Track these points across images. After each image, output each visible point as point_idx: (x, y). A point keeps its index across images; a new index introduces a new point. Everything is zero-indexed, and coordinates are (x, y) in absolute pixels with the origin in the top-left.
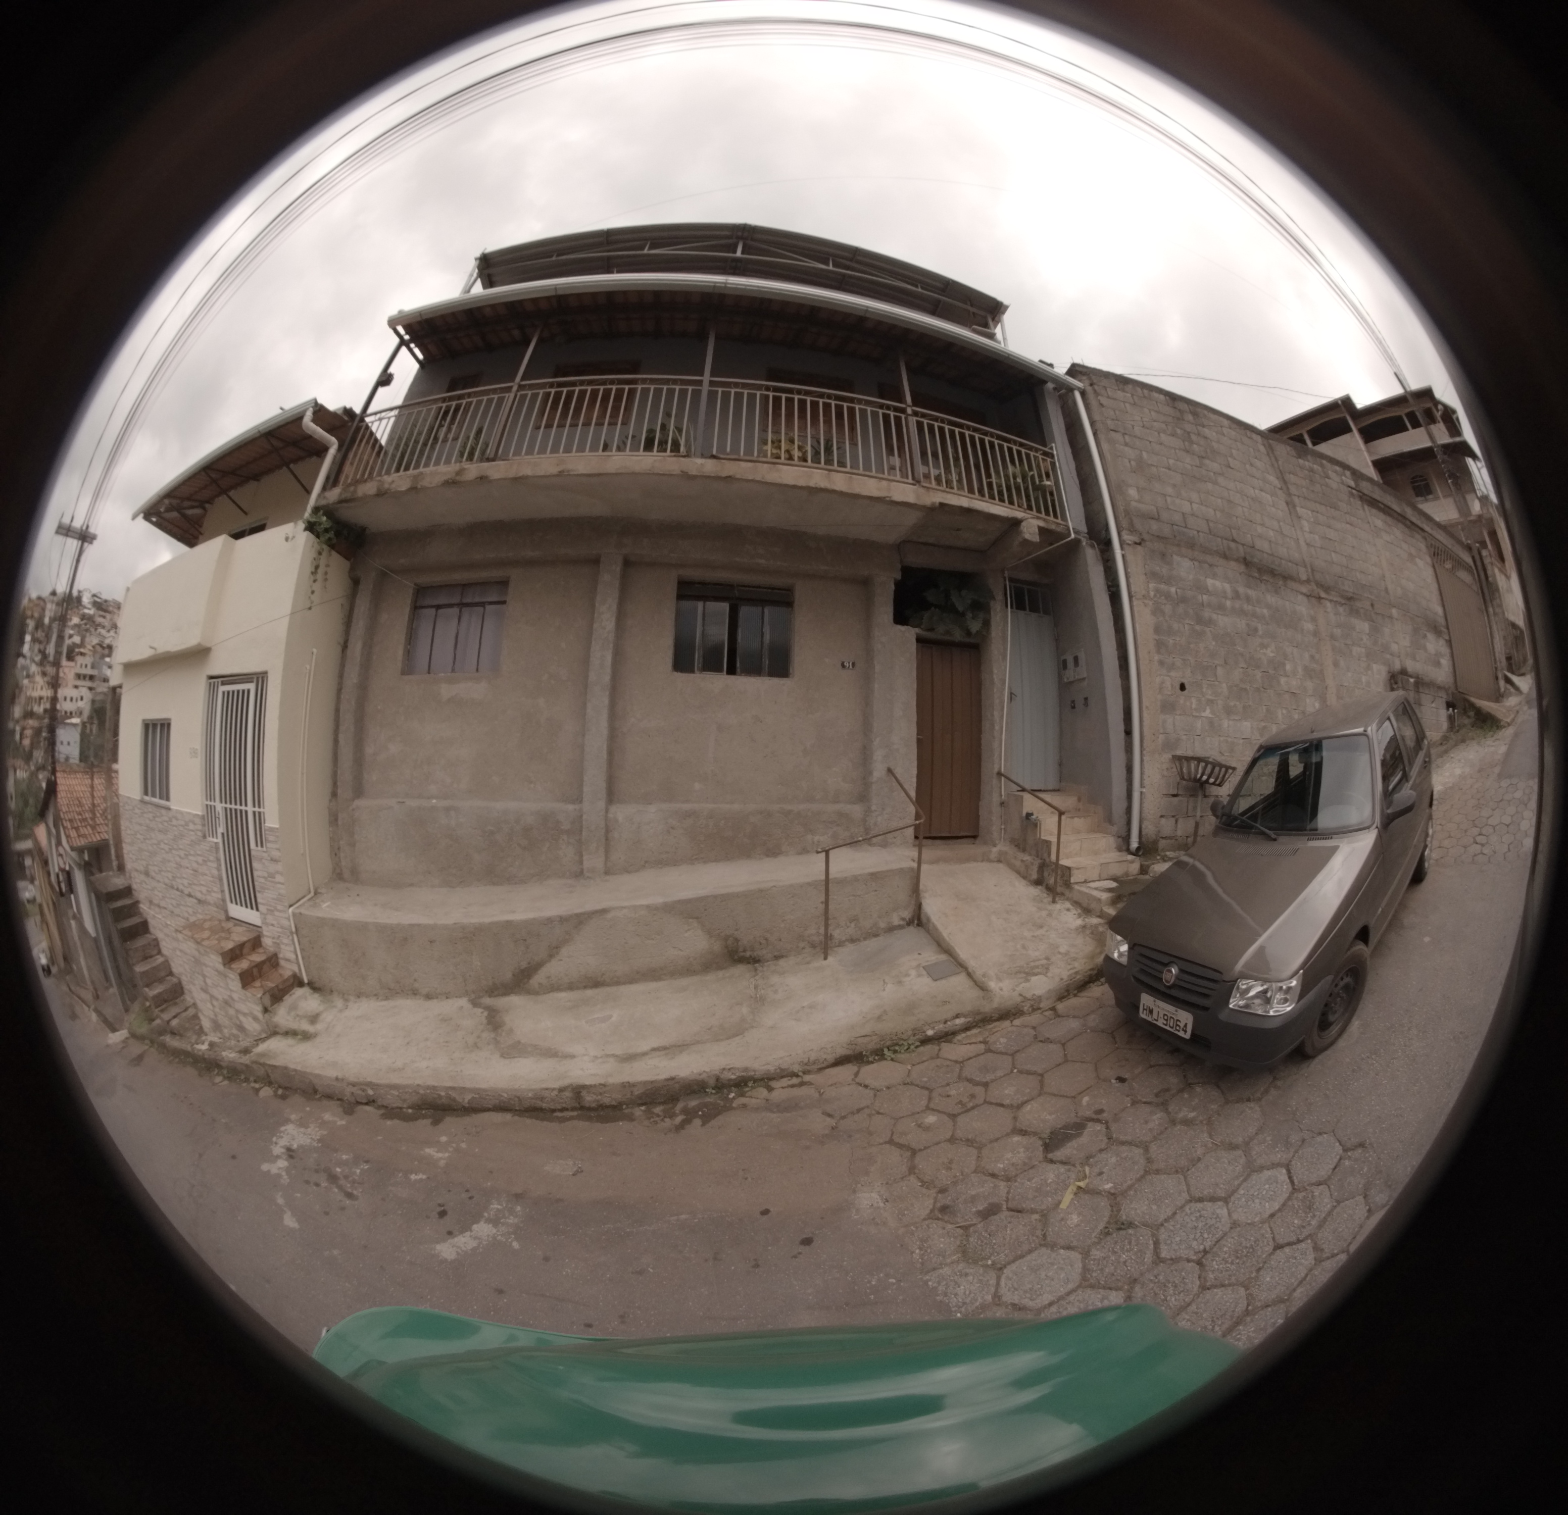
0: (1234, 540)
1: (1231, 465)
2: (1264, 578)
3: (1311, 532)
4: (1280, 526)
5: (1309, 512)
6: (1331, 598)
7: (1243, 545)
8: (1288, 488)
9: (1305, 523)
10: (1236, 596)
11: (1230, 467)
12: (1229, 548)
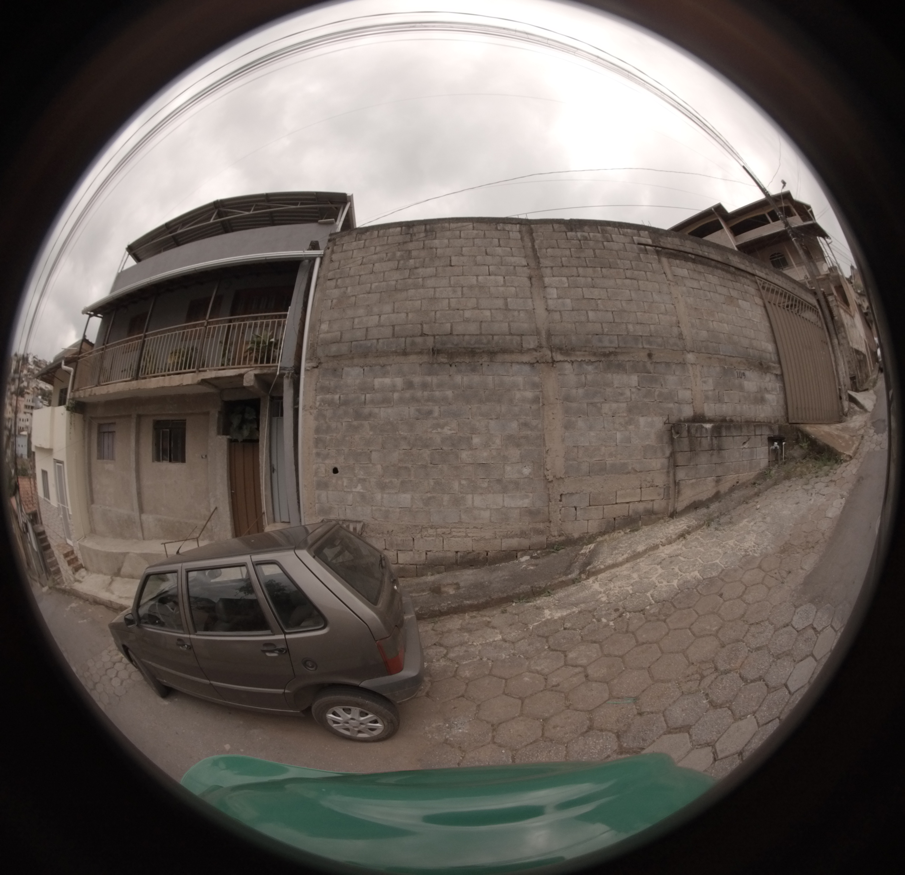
0: (423, 335)
1: (452, 264)
2: (457, 360)
3: (559, 298)
4: (506, 304)
5: (564, 279)
6: (573, 359)
7: (434, 336)
8: (539, 263)
9: (553, 293)
10: (410, 385)
11: (451, 266)
12: (413, 344)
